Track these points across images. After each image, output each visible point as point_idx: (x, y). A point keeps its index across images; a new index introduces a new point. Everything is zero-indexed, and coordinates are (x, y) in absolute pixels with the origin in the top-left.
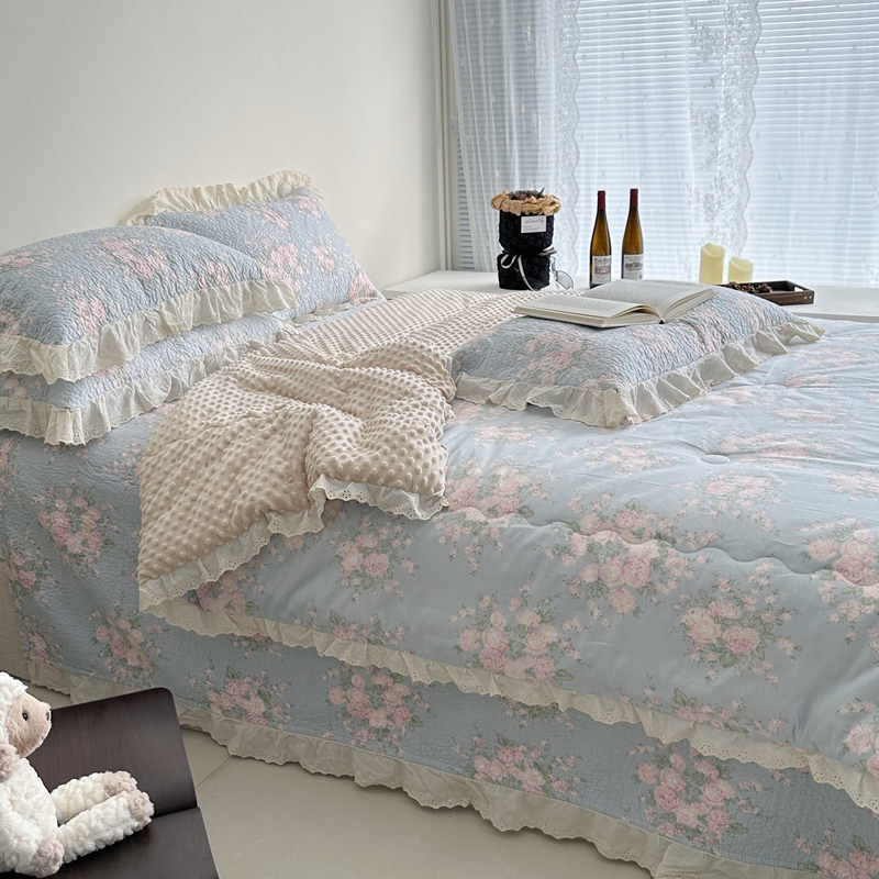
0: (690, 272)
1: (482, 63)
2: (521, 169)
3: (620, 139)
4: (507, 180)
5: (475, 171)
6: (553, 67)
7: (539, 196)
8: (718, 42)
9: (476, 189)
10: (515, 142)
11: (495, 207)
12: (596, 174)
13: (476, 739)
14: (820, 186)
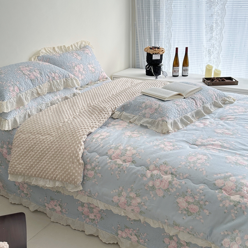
0: (203, 72)
1: (144, 7)
2: (154, 39)
3: (184, 31)
4: (150, 42)
5: (141, 39)
6: (165, 8)
7: (158, 48)
8: (214, 3)
9: (141, 44)
10: (153, 31)
11: (145, 51)
12: (177, 41)
13: (118, 225)
14: (243, 48)
